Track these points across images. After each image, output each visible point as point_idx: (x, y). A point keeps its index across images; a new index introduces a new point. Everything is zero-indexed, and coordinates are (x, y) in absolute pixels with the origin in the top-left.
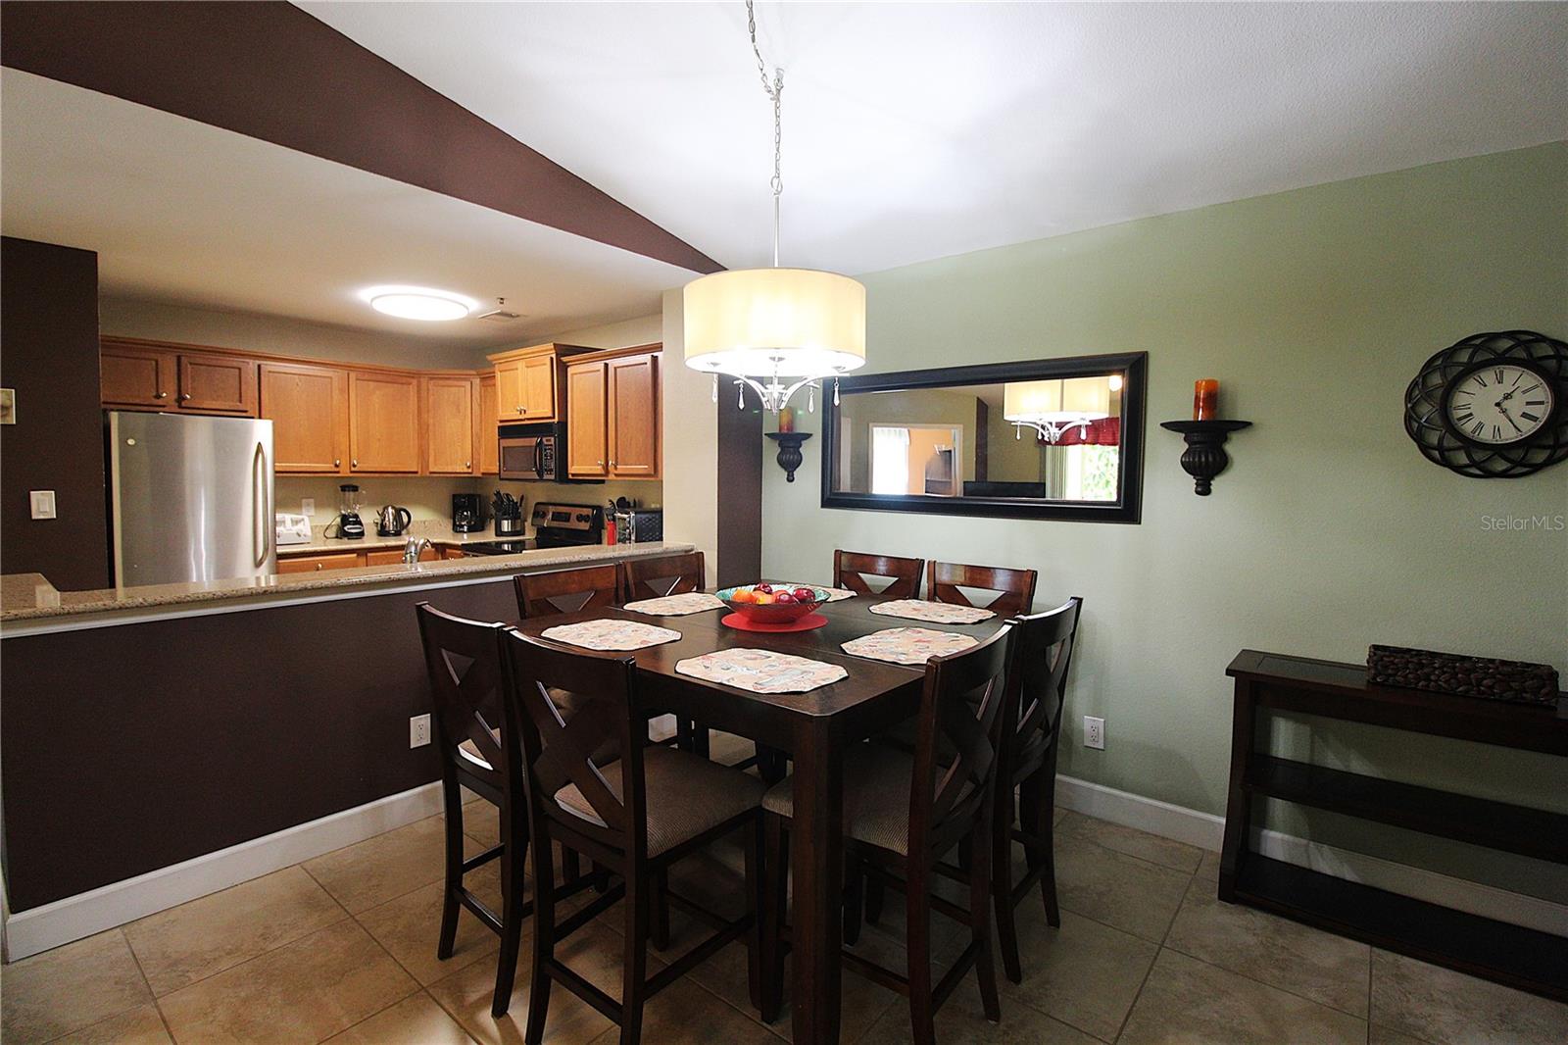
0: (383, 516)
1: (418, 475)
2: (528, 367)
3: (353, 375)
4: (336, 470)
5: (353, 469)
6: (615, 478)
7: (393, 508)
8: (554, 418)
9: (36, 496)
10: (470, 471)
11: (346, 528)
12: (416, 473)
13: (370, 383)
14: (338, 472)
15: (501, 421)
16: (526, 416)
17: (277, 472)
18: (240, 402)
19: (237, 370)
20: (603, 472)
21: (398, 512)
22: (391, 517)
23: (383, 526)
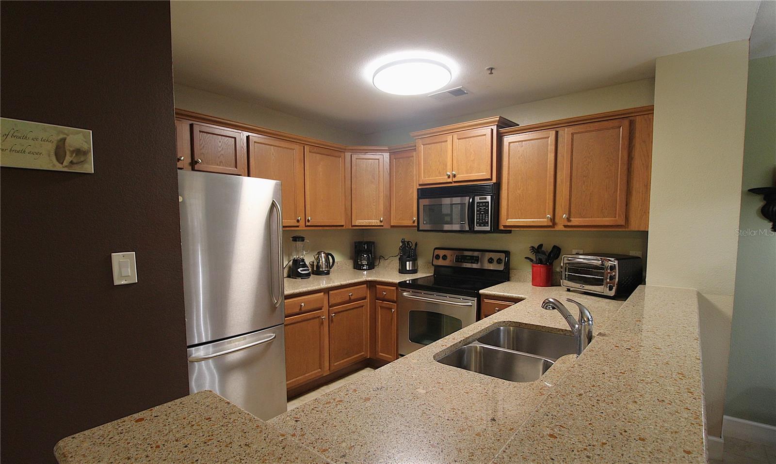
0: (318, 259)
1: (344, 228)
2: (459, 139)
3: (307, 148)
4: (297, 224)
5: (308, 224)
6: (564, 229)
7: (324, 253)
8: (491, 179)
9: (117, 258)
10: (382, 224)
11: (299, 270)
12: (343, 226)
13: (318, 155)
14: (298, 226)
15: (420, 185)
16: (455, 180)
17: (284, 227)
18: (236, 167)
19: (233, 139)
20: (551, 224)
21: (327, 255)
22: (323, 260)
23: (318, 267)
